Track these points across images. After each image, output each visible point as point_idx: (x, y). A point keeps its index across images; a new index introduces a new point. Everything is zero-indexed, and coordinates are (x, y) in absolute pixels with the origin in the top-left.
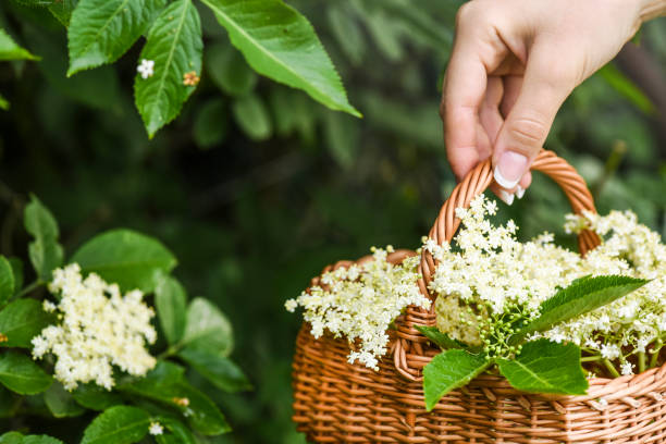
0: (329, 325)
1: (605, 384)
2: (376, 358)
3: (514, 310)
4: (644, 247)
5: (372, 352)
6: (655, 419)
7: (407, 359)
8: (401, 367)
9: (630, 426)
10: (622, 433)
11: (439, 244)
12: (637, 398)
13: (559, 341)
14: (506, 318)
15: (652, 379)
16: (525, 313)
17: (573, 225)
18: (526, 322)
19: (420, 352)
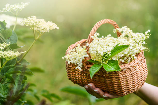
0: (71, 62)
1: (125, 66)
2: (81, 67)
3: (105, 55)
4: (129, 34)
5: (80, 66)
6: (136, 70)
7: (87, 66)
8: (86, 68)
9: (131, 72)
10: (130, 74)
11: (89, 44)
12: (131, 67)
13: (114, 60)
14: (104, 56)
15: (134, 62)
16: (107, 55)
17: (115, 31)
18: (108, 57)
19: (89, 64)
